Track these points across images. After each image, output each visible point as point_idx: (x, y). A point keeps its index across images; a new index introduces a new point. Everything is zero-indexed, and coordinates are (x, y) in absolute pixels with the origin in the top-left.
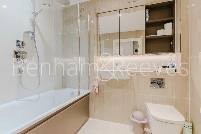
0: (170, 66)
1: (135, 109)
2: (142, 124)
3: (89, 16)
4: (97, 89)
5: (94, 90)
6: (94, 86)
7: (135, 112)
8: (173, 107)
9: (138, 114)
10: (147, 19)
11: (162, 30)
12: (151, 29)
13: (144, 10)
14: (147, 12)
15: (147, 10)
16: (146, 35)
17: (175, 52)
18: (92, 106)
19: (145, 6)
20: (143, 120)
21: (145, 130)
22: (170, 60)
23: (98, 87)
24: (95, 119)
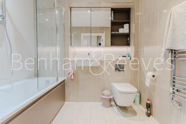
0: (127, 56)
1: (104, 89)
2: (109, 99)
3: (63, 8)
4: (72, 75)
5: (70, 77)
6: (69, 73)
7: (104, 91)
8: (129, 84)
9: (106, 92)
10: (112, 19)
11: (122, 29)
12: (115, 27)
13: (110, 12)
14: (112, 13)
15: (113, 12)
16: (111, 31)
17: (130, 46)
18: (67, 91)
19: (111, 8)
20: (110, 96)
21: (111, 104)
22: (127, 52)
23: (73, 74)
24: (71, 102)
